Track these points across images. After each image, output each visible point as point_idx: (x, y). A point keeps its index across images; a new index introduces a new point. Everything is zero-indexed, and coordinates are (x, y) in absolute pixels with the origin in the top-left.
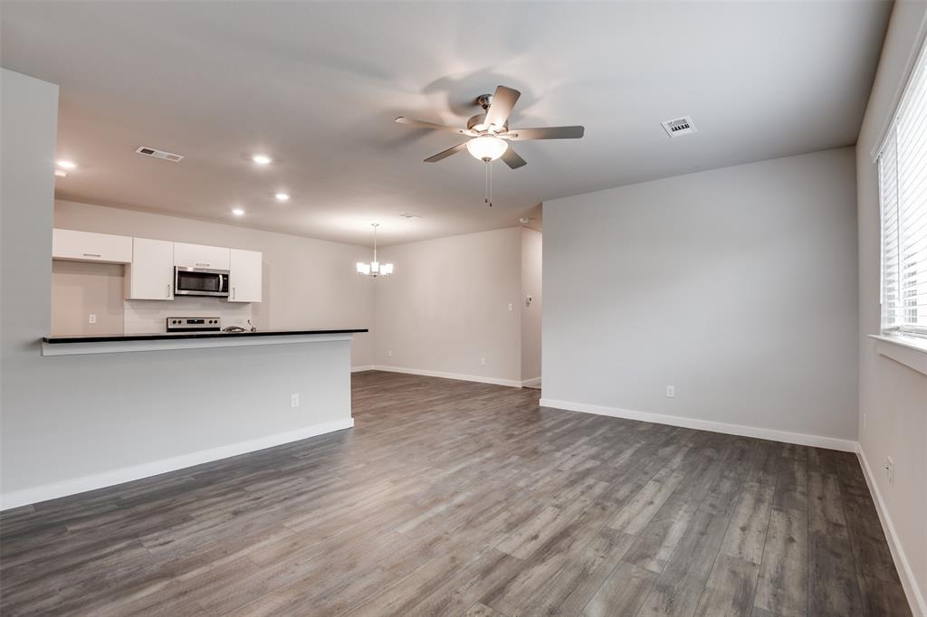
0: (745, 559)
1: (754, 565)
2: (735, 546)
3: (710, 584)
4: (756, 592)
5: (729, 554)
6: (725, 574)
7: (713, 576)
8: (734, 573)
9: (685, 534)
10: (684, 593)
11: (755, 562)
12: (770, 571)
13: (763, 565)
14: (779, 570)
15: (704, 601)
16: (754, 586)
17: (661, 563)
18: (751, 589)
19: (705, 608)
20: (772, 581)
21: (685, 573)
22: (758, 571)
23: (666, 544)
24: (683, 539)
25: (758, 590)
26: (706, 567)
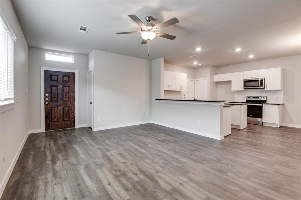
0: (59, 185)
1: (55, 184)
2: (65, 187)
3: (65, 172)
4: (53, 177)
5: (65, 183)
6: (63, 176)
7: (66, 174)
8: (60, 178)
9: (84, 180)
10: (69, 167)
11: (56, 186)
12: (49, 186)
13: (52, 187)
14: (46, 188)
15: (64, 168)
16: (53, 178)
17: (81, 169)
18: (54, 176)
19: (63, 166)
20: (49, 182)
21: (73, 170)
22: (54, 183)
23: (85, 173)
24: (82, 178)
25: (52, 178)
26: (69, 174)
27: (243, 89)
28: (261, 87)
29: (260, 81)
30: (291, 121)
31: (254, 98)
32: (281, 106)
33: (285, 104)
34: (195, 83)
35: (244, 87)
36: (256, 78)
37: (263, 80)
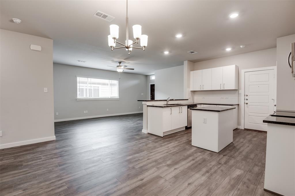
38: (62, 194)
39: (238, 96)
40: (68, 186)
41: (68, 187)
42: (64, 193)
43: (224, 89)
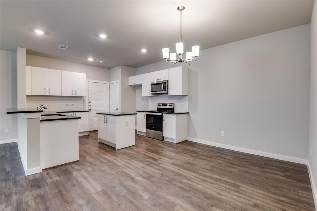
27: (151, 95)
28: (165, 92)
29: (163, 84)
30: (195, 136)
31: (163, 105)
32: (186, 115)
33: (190, 113)
34: (111, 87)
35: (152, 92)
36: (162, 80)
37: (165, 83)
38: (223, 206)
39: (83, 103)
40: (211, 207)
41: (213, 207)
42: (221, 205)
43: (76, 96)
